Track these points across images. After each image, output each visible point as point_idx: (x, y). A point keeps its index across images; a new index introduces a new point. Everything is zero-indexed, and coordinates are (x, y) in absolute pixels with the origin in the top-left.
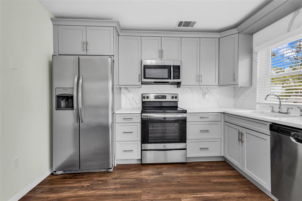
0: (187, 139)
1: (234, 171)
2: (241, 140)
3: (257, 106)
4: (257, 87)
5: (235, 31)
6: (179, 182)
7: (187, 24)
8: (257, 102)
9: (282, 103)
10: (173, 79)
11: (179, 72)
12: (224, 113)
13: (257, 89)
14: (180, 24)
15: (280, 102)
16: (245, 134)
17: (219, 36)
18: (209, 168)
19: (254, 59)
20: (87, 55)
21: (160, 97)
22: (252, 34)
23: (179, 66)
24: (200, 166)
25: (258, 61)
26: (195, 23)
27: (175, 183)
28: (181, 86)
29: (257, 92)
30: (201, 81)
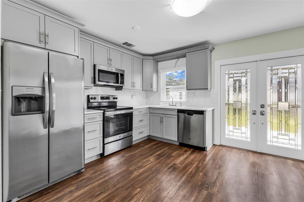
0: (133, 128)
1: (157, 141)
2: (162, 122)
3: (161, 103)
4: (161, 92)
5: (151, 58)
6: (139, 155)
7: (130, 45)
8: (161, 100)
9: (173, 101)
10: (120, 84)
11: (123, 78)
12: (149, 108)
13: (161, 93)
14: (125, 44)
15: (173, 99)
16: (164, 117)
17: (142, 58)
18: (146, 144)
19: (159, 76)
20: (45, 49)
21: (105, 98)
22: (158, 62)
23: (123, 74)
24: (140, 144)
25: (161, 78)
26: (134, 46)
27: (138, 156)
28: (122, 89)
29: (161, 95)
30: (135, 86)
